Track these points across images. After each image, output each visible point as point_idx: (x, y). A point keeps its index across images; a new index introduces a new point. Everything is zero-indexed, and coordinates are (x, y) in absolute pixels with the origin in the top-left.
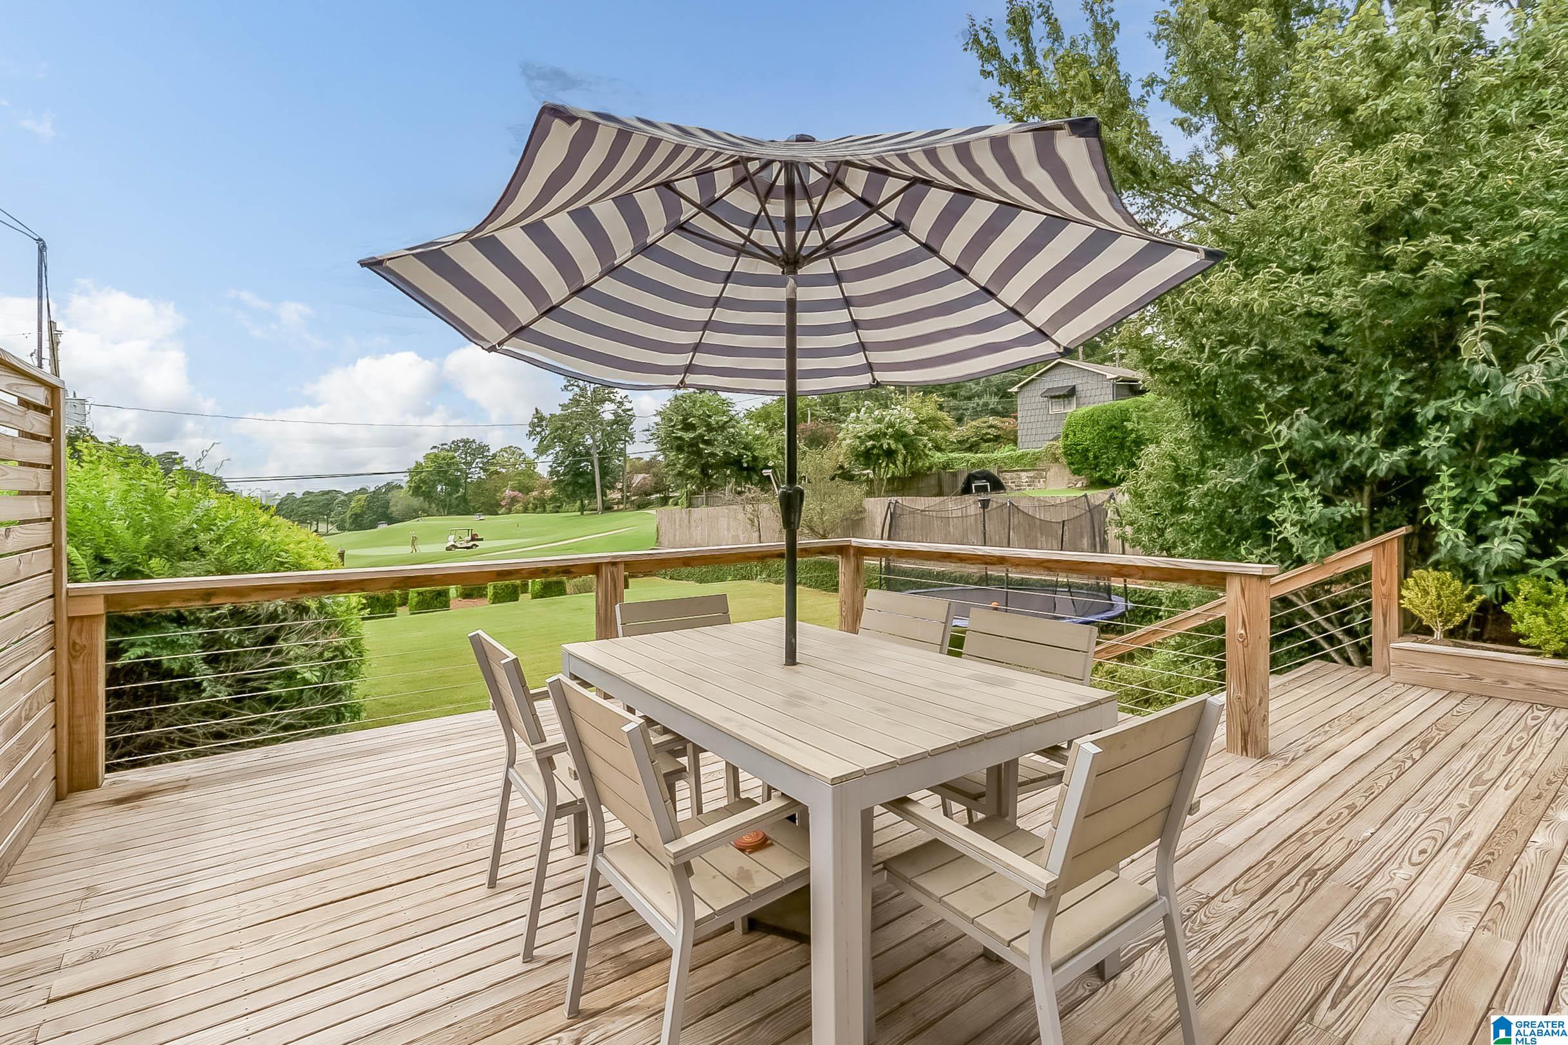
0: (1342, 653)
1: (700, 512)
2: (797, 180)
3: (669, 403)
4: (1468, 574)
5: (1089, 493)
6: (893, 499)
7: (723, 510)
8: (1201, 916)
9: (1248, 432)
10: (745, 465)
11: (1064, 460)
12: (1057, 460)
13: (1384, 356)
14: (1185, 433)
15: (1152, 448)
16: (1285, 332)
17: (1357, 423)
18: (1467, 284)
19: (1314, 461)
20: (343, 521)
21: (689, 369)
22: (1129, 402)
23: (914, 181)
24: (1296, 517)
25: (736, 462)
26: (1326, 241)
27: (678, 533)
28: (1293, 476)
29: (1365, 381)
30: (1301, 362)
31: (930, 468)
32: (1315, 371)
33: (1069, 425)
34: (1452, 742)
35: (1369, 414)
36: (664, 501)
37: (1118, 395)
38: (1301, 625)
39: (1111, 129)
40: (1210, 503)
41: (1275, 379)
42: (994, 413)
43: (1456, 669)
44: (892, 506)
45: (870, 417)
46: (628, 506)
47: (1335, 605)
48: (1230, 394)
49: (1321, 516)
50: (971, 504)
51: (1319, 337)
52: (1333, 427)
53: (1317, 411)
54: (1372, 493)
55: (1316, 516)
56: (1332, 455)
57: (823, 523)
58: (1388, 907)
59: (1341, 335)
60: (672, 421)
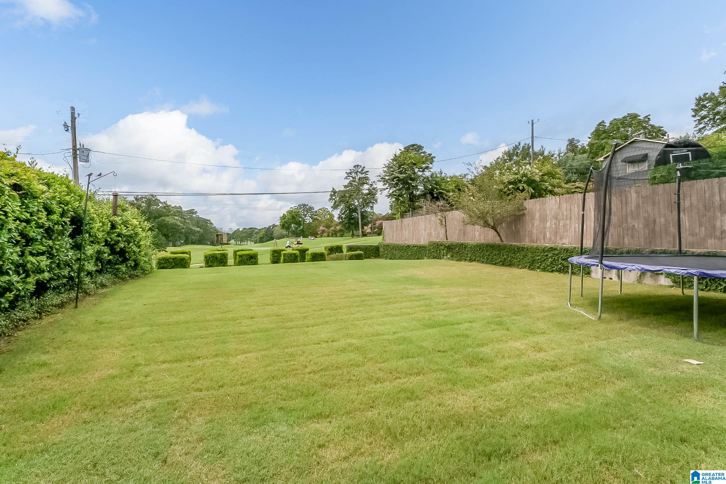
1: (408, 220)
7: (423, 218)
10: (435, 195)
20: (256, 240)
27: (395, 234)
46: (374, 234)
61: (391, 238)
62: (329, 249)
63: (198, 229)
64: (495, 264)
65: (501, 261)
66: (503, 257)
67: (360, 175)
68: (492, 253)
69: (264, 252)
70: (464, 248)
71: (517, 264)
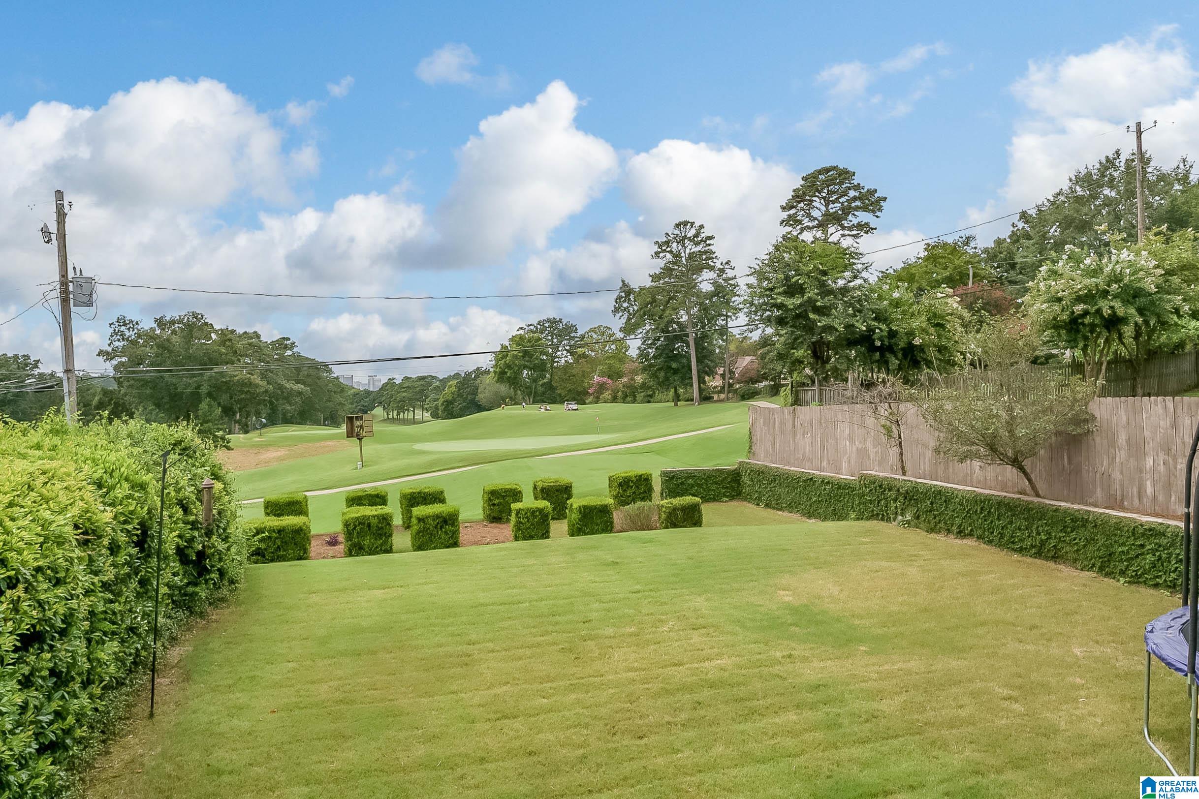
1: (810, 412)
7: (844, 410)
10: (878, 343)
20: (437, 408)
25: (866, 339)
27: (778, 441)
31: (1180, 346)
36: (775, 391)
45: (1077, 268)
46: (731, 395)
57: (1016, 440)
60: (771, 281)
61: (770, 449)
62: (620, 485)
63: (299, 387)
64: (1021, 550)
65: (1032, 546)
66: (1038, 538)
67: (691, 248)
68: (1011, 523)
69: (461, 461)
70: (945, 501)
71: (1071, 556)
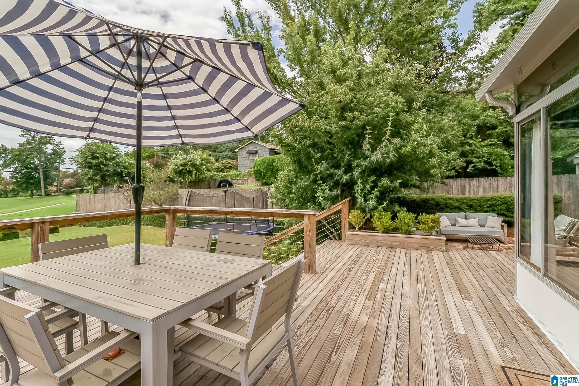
0: (334, 236)
1: (100, 196)
2: (143, 50)
3: (84, 146)
4: (364, 211)
5: (262, 187)
6: (190, 190)
7: (113, 195)
8: (298, 333)
9: (309, 168)
10: (124, 175)
11: (254, 176)
12: (251, 176)
13: (344, 147)
14: (291, 167)
15: (282, 172)
16: (320, 137)
17: (337, 166)
18: (364, 127)
19: (327, 178)
21: (92, 130)
22: (274, 157)
23: (196, 60)
24: (322, 195)
25: (120, 174)
26: (330, 110)
27: (88, 205)
28: (322, 182)
29: (340, 154)
30: (324, 147)
31: (206, 178)
32: (327, 150)
33: (255, 163)
34: (361, 260)
35: (341, 164)
36: (82, 191)
37: (271, 154)
38: (324, 229)
39: (269, 63)
40: (299, 191)
41: (316, 151)
42: (230, 158)
43: (362, 239)
44: (190, 193)
45: (182, 157)
46: (60, 193)
47: (333, 222)
48: (304, 155)
49: (329, 194)
50: (221, 191)
51: (328, 139)
52: (332, 167)
53: (328, 162)
54: (341, 187)
55: (328, 194)
56: (331, 176)
57: (161, 200)
58: (348, 315)
59: (334, 139)
60: (86, 154)
68: (159, 220)
70: (143, 217)
